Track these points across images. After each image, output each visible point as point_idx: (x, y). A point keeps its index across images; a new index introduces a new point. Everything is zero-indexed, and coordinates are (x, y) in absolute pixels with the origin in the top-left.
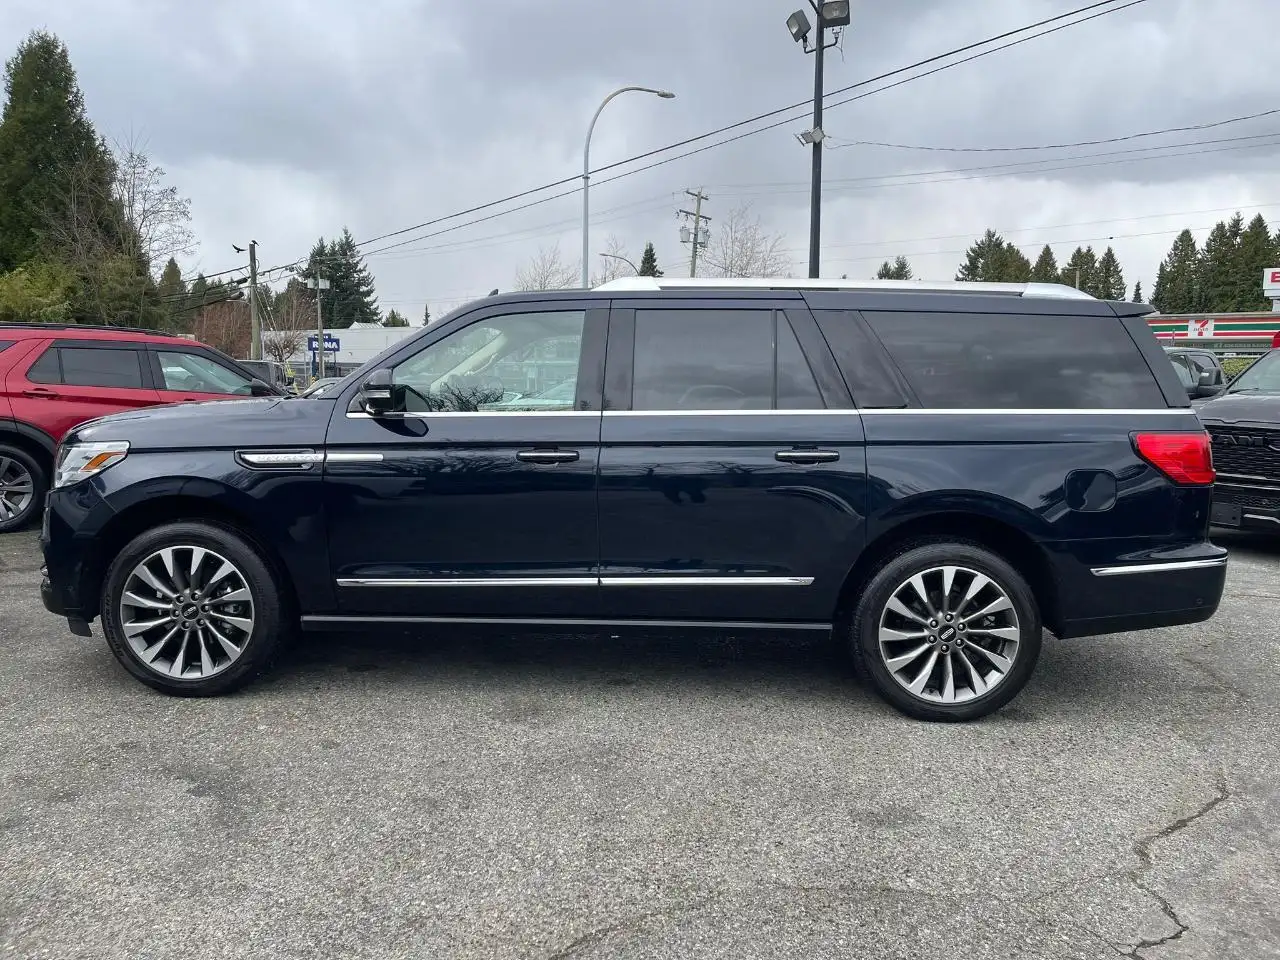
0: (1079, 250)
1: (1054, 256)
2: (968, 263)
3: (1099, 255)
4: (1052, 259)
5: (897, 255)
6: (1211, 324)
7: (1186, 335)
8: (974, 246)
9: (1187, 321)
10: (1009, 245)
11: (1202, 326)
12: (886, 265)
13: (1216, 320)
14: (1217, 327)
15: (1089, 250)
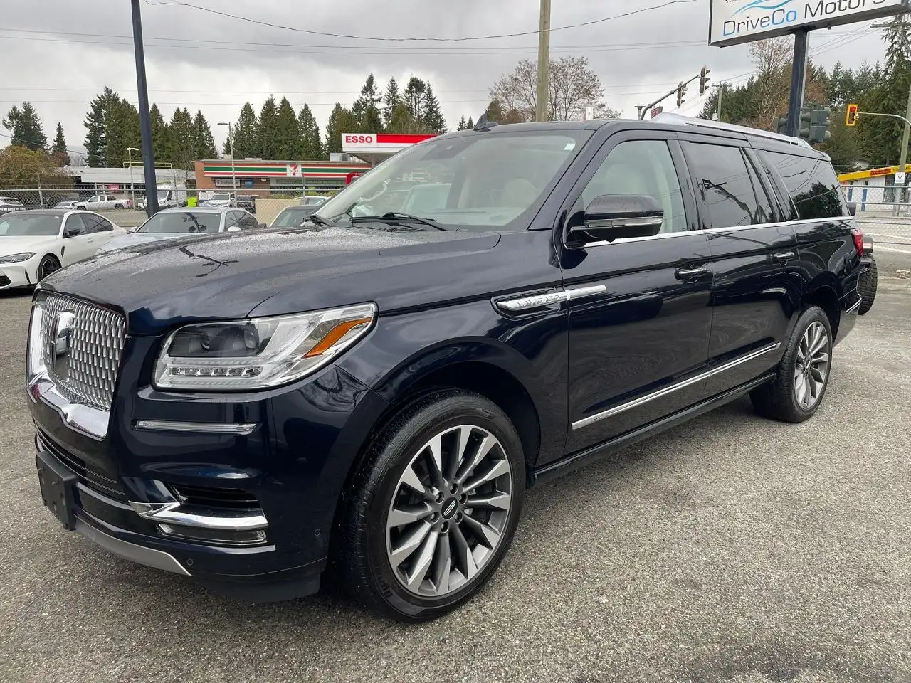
0: (178, 110)
1: (161, 112)
2: (93, 113)
3: (193, 115)
4: (159, 115)
5: (24, 101)
6: (299, 168)
7: (286, 174)
8: (97, 99)
9: (285, 165)
10: (124, 100)
11: (295, 169)
12: (14, 109)
13: (303, 165)
14: (303, 170)
15: (185, 111)
